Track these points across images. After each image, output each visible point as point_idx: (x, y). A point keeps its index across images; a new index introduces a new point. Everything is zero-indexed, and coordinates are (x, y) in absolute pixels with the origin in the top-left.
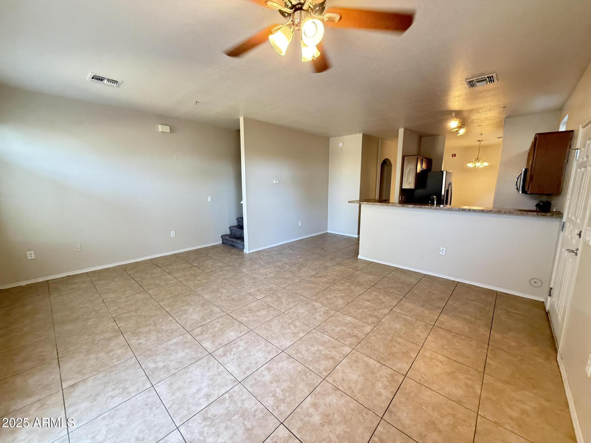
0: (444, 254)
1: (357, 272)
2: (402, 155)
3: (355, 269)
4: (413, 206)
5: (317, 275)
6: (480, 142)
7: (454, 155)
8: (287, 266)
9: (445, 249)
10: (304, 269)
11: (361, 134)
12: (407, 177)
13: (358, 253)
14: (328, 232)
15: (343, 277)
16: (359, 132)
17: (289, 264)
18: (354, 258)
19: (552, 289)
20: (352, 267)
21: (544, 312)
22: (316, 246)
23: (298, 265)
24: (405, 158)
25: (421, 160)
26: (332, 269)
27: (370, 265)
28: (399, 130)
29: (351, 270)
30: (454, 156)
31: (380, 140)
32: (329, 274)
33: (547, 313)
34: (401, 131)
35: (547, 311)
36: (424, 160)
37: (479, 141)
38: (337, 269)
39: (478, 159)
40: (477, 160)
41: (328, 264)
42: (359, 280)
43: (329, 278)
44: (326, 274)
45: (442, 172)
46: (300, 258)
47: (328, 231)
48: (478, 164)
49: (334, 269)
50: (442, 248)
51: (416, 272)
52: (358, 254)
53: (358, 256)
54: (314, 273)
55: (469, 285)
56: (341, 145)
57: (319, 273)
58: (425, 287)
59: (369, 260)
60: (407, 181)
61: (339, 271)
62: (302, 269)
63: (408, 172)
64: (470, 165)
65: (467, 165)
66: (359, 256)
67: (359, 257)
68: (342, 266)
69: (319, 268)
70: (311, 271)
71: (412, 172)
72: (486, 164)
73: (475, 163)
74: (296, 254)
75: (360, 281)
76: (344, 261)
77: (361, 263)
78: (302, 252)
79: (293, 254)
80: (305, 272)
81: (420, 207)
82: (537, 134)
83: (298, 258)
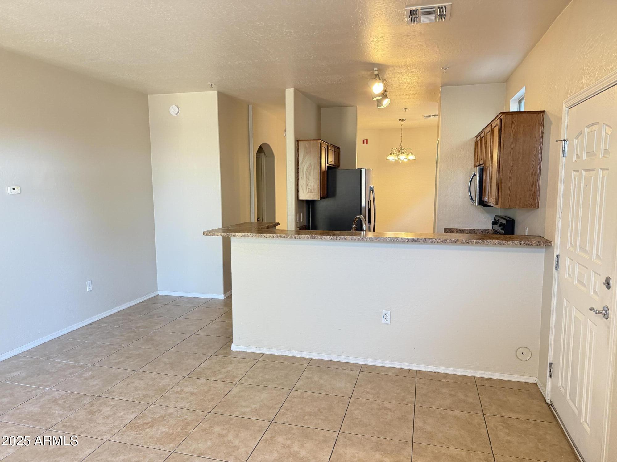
0: (388, 322)
1: (236, 390)
2: (295, 137)
3: (229, 380)
4: (331, 237)
5: (140, 422)
6: (402, 121)
7: (365, 141)
8: (57, 411)
9: (389, 312)
10: (106, 410)
11: (215, 93)
12: (306, 178)
13: (229, 339)
14: (158, 295)
15: (204, 411)
16: (211, 88)
17: (60, 402)
18: (222, 352)
19: (553, 365)
20: (220, 376)
21: (545, 405)
22: (132, 334)
23: (89, 399)
24: (300, 143)
25: (326, 148)
26: (177, 392)
27: (259, 364)
28: (285, 90)
29: (220, 385)
30: (365, 143)
31: (250, 107)
32: (171, 411)
33: (550, 406)
34: (290, 93)
35: (547, 401)
36: (329, 148)
37: (400, 120)
38: (187, 389)
39: (401, 148)
40: (401, 150)
41: (166, 381)
42: (242, 410)
43: (172, 422)
44: (162, 413)
45: (360, 170)
46: (92, 377)
47: (160, 293)
48: (402, 157)
49: (182, 390)
50: (384, 312)
51: (345, 363)
52: (231, 341)
53: (230, 346)
54: (133, 416)
55: (433, 374)
56: (173, 110)
57: (146, 412)
58: (370, 397)
59: (254, 351)
60: (307, 185)
61: (195, 394)
62: (99, 411)
63: (307, 170)
64: (392, 158)
65: (387, 159)
66: (233, 345)
67: (234, 347)
68: (200, 378)
69: (145, 396)
70: (124, 410)
71: (314, 170)
72: (411, 157)
73: (397, 156)
74: (82, 367)
75: (244, 413)
76: (202, 366)
77: (240, 362)
78: (99, 359)
79: (74, 367)
80: (107, 417)
81: (344, 239)
82: (503, 113)
83: (87, 379)
